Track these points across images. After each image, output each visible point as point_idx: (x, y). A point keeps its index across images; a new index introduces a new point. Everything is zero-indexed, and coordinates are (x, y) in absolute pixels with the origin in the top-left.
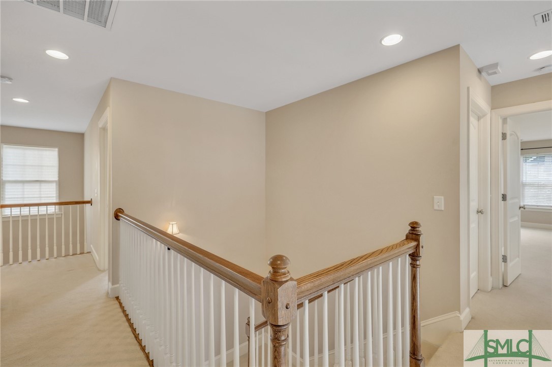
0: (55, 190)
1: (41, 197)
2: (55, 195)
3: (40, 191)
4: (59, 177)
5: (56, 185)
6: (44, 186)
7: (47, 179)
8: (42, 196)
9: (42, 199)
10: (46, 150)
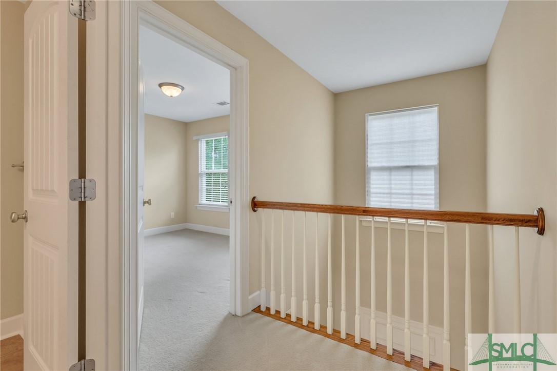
0: (433, 182)
1: (412, 194)
2: (433, 192)
3: (412, 184)
4: (440, 159)
5: (435, 173)
6: (418, 176)
7: (421, 163)
8: (415, 192)
9: (414, 196)
10: (420, 113)
